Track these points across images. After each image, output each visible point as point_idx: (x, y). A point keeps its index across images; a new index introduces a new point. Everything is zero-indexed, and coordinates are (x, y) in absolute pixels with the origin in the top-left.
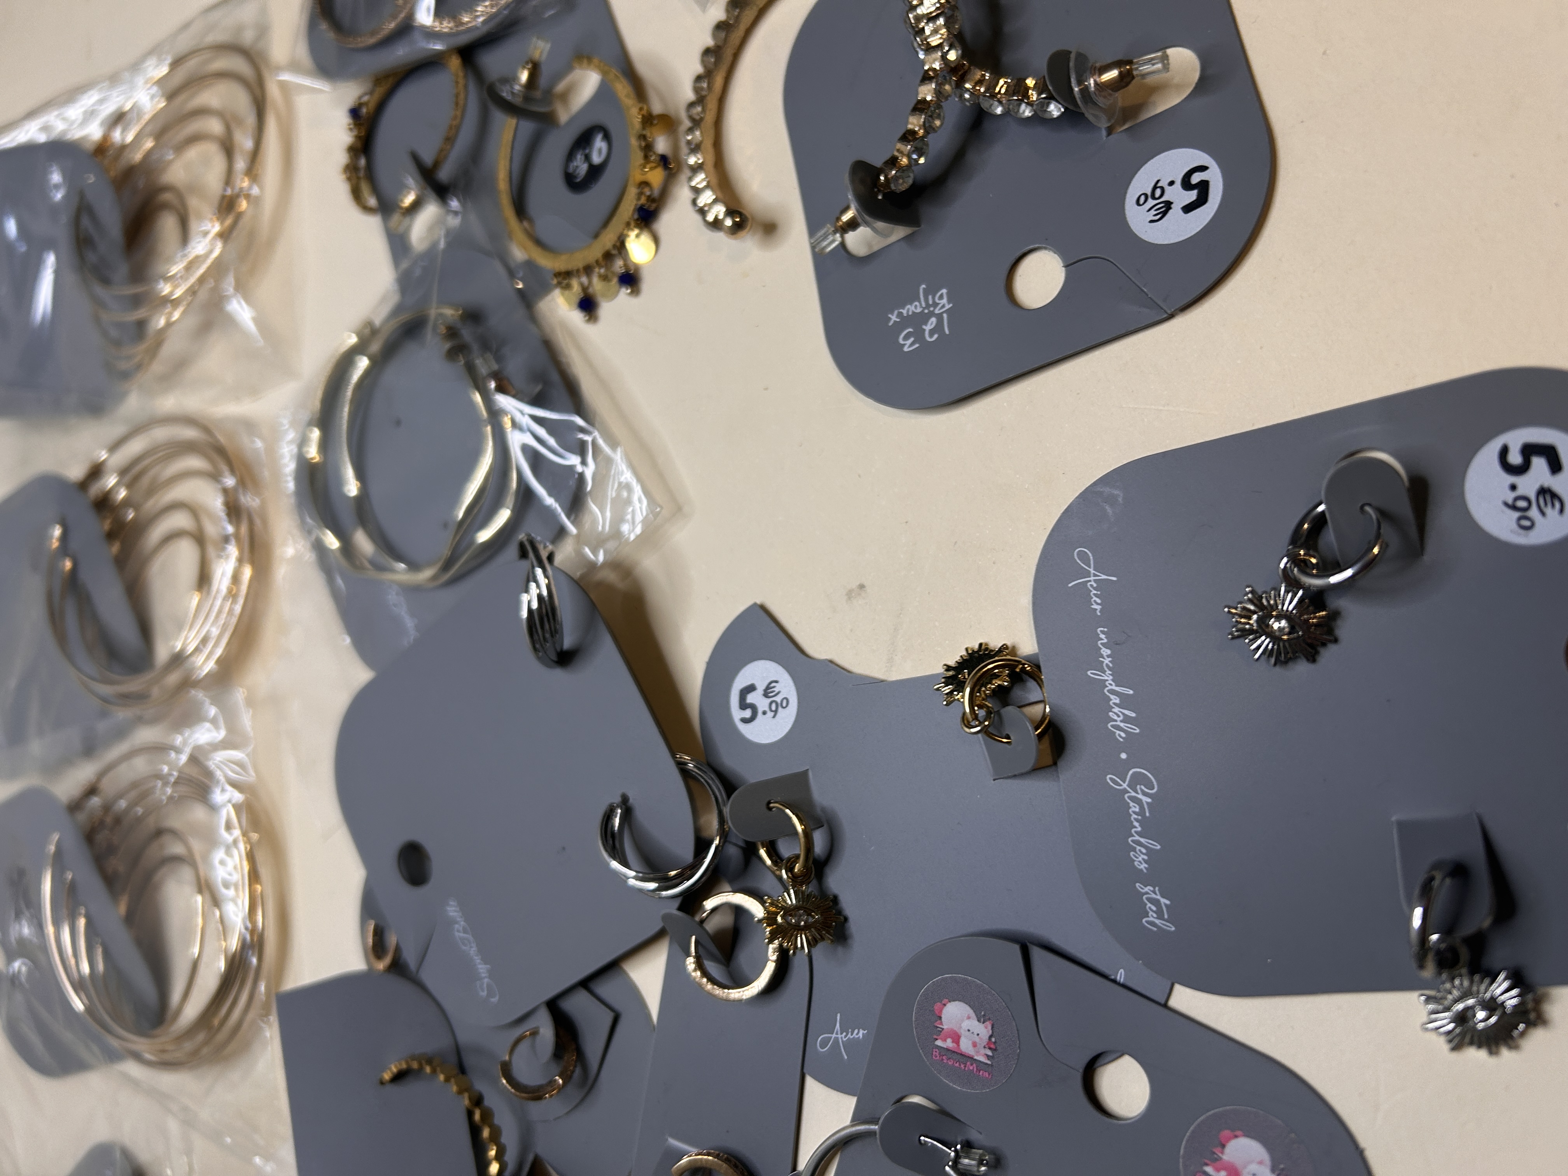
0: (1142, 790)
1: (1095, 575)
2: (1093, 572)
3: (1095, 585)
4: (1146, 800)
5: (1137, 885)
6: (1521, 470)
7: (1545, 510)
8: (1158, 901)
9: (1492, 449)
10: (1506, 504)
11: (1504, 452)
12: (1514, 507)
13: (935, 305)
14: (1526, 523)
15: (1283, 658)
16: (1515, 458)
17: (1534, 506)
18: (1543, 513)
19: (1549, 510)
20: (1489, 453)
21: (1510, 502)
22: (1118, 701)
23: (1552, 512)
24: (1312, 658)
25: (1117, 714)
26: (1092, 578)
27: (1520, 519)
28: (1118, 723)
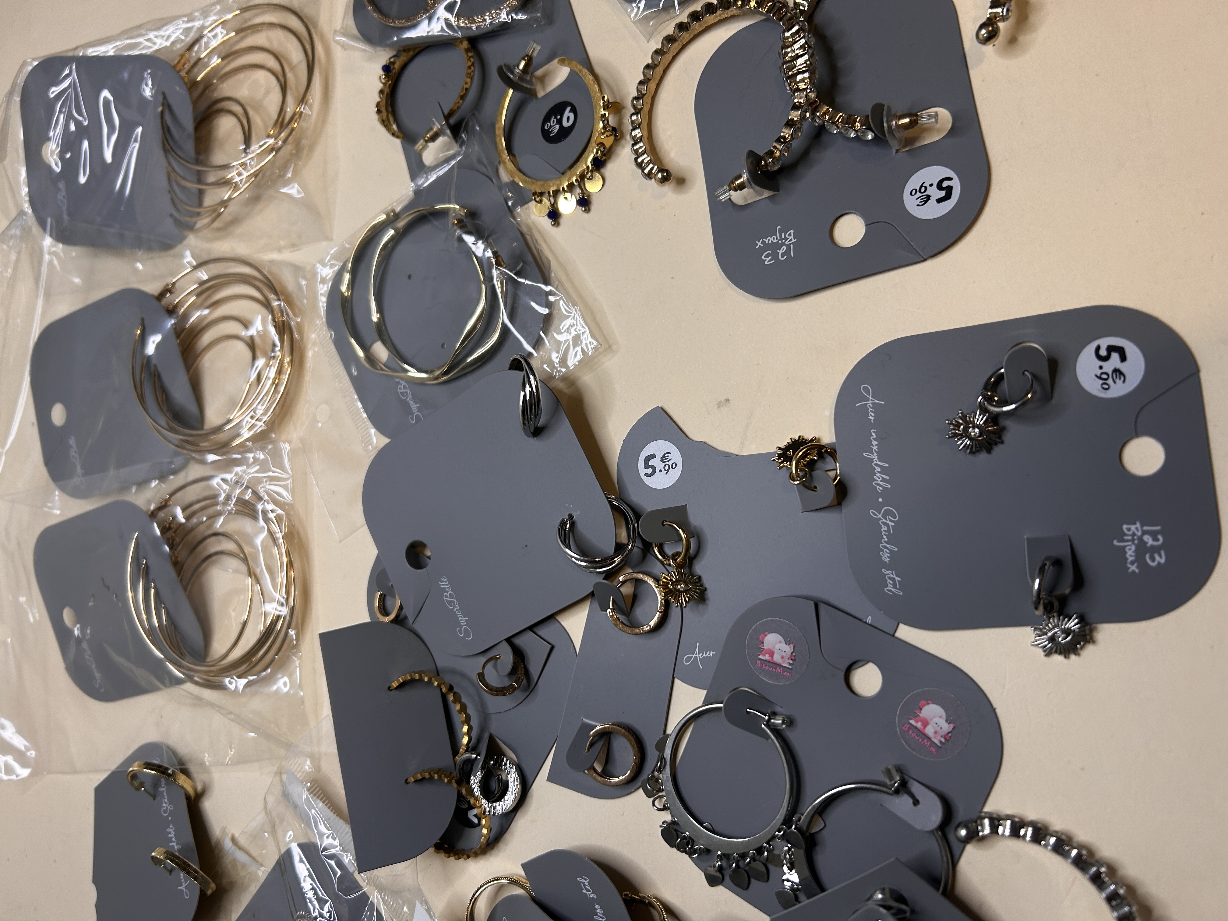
0: (889, 519)
1: (872, 400)
2: (870, 398)
3: (871, 406)
4: (891, 524)
5: (883, 570)
6: (1106, 359)
7: (1116, 380)
8: (894, 578)
9: (1092, 346)
10: (1096, 376)
11: (1098, 348)
12: (1100, 378)
13: (786, 239)
14: (1106, 387)
15: (974, 450)
16: (1103, 352)
17: (1111, 378)
18: (1115, 382)
19: (1117, 381)
20: (1090, 349)
21: (1099, 375)
22: (879, 470)
23: (1119, 382)
24: (989, 451)
25: (878, 477)
26: (870, 402)
27: (1103, 384)
28: (879, 482)
